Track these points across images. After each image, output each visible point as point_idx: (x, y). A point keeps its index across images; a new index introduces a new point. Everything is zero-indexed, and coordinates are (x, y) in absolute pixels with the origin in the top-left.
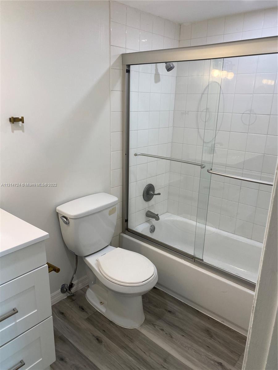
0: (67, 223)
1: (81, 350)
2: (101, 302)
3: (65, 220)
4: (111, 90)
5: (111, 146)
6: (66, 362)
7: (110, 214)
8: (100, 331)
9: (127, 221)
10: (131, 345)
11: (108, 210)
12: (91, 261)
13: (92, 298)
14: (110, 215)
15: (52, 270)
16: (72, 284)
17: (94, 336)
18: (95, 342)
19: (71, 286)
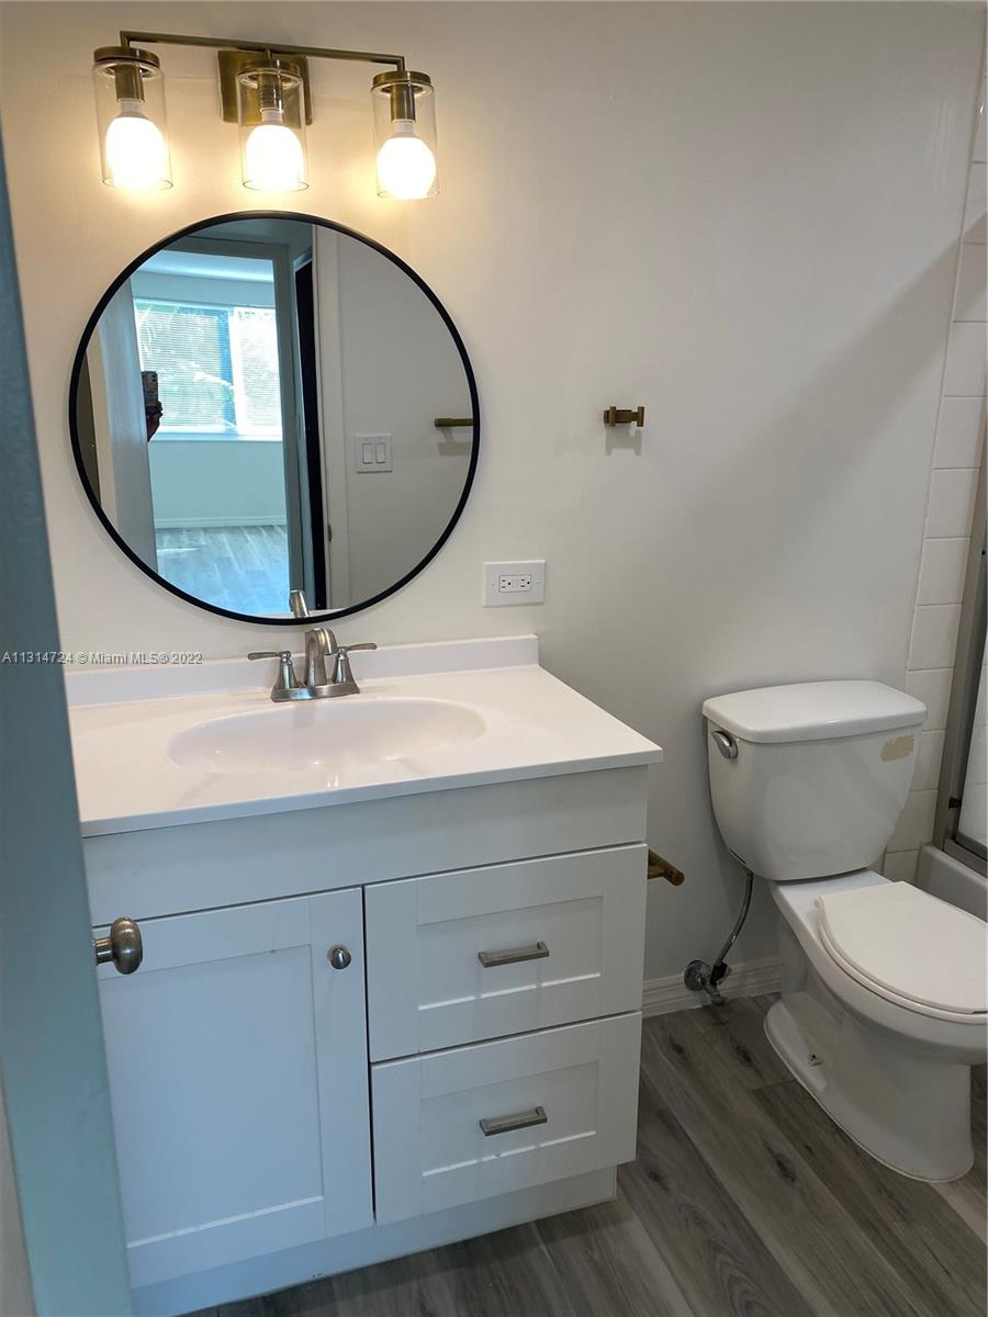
0: (732, 756)
1: (721, 1174)
2: (814, 1057)
3: (727, 744)
4: (953, 319)
5: (925, 516)
6: (666, 1189)
7: (886, 757)
8: (794, 1145)
9: (956, 804)
10: (899, 1228)
11: (881, 741)
12: (797, 901)
13: (785, 1032)
14: (885, 760)
15: (660, 875)
16: (724, 967)
17: (769, 1150)
18: (773, 1171)
19: (720, 971)
